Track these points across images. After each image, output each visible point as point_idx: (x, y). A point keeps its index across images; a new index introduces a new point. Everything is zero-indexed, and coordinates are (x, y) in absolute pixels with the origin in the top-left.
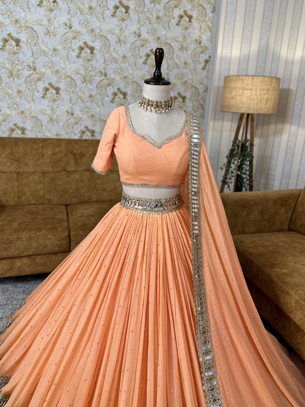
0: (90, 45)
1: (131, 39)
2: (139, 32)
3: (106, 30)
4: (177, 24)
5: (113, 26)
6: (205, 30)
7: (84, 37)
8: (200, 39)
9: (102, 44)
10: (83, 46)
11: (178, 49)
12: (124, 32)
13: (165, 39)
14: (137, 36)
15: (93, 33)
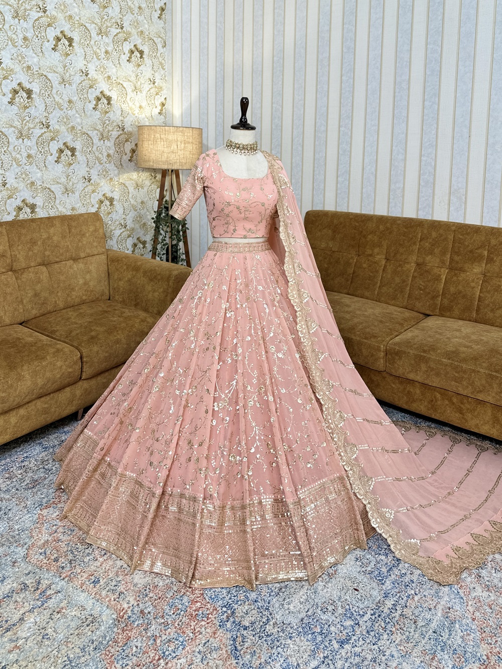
0: (26, 88)
1: (77, 79)
2: (86, 70)
3: (46, 68)
4: (128, 61)
5: (54, 62)
6: (158, 67)
7: (18, 76)
8: (154, 78)
9: (42, 85)
10: (17, 88)
11: (130, 90)
12: (69, 70)
13: (116, 79)
14: (84, 74)
15: (30, 71)
